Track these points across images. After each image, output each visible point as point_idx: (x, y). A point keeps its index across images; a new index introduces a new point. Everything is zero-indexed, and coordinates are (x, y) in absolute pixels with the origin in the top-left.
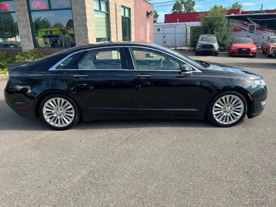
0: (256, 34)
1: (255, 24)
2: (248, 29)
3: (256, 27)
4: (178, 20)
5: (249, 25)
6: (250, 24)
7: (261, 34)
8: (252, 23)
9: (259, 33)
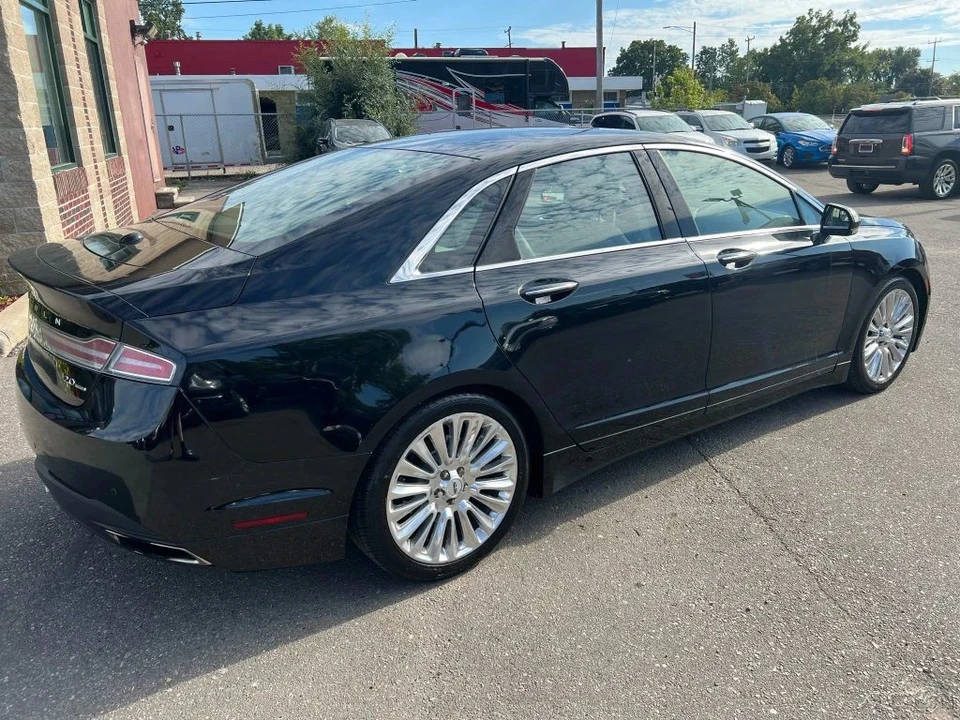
0: (477, 119)
1: (472, 90)
2: (452, 103)
3: (473, 97)
4: (178, 64)
5: (454, 91)
6: (459, 89)
7: (493, 120)
8: (461, 86)
9: (485, 118)
